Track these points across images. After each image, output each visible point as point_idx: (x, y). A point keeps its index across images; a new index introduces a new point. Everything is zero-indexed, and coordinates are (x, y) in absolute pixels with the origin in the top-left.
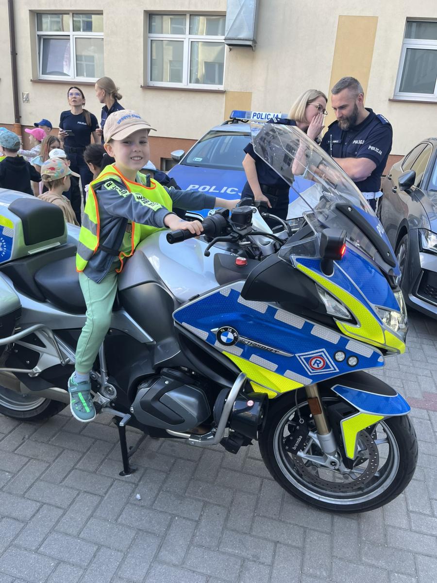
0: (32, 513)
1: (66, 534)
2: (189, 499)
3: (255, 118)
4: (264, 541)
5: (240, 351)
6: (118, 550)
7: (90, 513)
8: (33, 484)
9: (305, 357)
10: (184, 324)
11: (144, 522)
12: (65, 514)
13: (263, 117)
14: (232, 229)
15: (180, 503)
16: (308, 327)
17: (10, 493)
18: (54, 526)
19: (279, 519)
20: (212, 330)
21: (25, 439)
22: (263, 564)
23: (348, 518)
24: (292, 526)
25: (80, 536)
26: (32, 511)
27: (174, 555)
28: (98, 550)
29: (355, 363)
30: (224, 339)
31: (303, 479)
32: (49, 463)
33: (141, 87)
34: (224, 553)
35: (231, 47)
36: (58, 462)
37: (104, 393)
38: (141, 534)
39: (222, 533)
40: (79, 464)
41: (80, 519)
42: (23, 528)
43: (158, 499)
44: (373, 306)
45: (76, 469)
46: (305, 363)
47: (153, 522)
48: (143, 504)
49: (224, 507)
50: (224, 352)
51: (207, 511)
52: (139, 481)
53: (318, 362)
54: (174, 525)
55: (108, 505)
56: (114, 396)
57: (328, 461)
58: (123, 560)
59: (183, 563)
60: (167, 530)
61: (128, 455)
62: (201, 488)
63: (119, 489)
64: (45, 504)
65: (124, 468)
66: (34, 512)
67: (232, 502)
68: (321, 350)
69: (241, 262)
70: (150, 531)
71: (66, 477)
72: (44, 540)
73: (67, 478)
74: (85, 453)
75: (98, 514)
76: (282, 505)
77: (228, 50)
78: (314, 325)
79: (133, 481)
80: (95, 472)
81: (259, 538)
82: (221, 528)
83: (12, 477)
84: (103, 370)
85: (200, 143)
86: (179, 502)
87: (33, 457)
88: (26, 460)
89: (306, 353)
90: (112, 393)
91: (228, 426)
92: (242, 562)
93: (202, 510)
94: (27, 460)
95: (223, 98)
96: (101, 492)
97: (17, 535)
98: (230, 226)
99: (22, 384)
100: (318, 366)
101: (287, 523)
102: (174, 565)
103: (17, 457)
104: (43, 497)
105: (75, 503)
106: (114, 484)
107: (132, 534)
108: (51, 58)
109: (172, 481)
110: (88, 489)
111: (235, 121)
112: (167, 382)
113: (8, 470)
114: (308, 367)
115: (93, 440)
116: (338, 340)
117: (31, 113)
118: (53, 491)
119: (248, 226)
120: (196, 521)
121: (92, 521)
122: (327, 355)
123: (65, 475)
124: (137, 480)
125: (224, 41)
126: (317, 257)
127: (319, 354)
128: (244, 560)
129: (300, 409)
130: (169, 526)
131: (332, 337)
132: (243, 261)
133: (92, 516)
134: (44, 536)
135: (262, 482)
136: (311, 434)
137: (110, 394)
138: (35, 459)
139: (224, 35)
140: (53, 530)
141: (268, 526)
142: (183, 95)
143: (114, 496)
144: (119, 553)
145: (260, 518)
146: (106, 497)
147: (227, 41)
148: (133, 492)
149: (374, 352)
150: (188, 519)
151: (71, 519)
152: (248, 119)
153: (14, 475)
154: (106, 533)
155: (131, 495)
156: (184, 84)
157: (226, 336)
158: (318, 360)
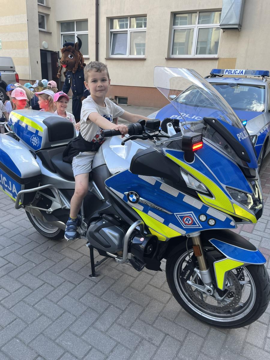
0: (38, 286)
1: (51, 301)
2: (123, 297)
3: (227, 73)
4: (159, 332)
5: (142, 208)
6: (74, 315)
7: (67, 292)
8: (44, 272)
9: (180, 215)
11: (94, 304)
12: (54, 290)
13: (233, 72)
14: (145, 132)
15: (117, 299)
16: (181, 197)
17: (32, 274)
18: (47, 295)
19: (173, 321)
20: (125, 193)
21: (48, 248)
22: (154, 344)
24: (181, 327)
25: (58, 303)
27: (103, 325)
28: (64, 313)
29: (213, 224)
30: (131, 199)
31: (192, 300)
32: (56, 262)
33: (166, 59)
34: (132, 332)
35: (224, 30)
36: (60, 263)
38: (89, 310)
39: (135, 321)
40: (70, 266)
41: (60, 294)
42: (31, 293)
43: (105, 293)
45: (68, 268)
46: (180, 219)
47: (98, 305)
48: (96, 294)
49: (142, 306)
50: (133, 208)
51: (131, 306)
52: (99, 282)
53: (188, 220)
54: (109, 309)
55: (78, 290)
57: (206, 289)
58: (75, 321)
59: (107, 331)
60: (104, 311)
61: (95, 265)
62: (132, 293)
63: (86, 283)
64: (46, 283)
65: (92, 273)
66: (39, 286)
67: (148, 305)
68: (190, 212)
70: (95, 309)
71: (62, 271)
72: (39, 301)
74: (76, 261)
75: (71, 294)
76: (179, 314)
77: (222, 31)
78: (185, 195)
79: (95, 281)
80: (77, 272)
81: (157, 329)
82: (136, 318)
83: (36, 266)
84: (82, 214)
86: (117, 297)
87: (49, 258)
88: (45, 259)
89: (181, 213)
91: (129, 251)
92: (141, 340)
93: (128, 305)
95: (216, 62)
96: (77, 283)
97: (27, 296)
98: (144, 130)
100: (189, 223)
101: (178, 325)
102: (102, 332)
103: (41, 256)
104: (46, 279)
105: (61, 286)
106: (85, 280)
107: (84, 308)
108: (117, 44)
109: (117, 285)
110: (70, 280)
111: (213, 75)
112: (104, 223)
113: (35, 262)
114: (182, 222)
115: (82, 255)
116: (201, 207)
118: (53, 277)
120: (122, 310)
121: (67, 297)
122: (195, 216)
124: (98, 281)
125: (219, 27)
127: (189, 215)
128: (143, 339)
130: (106, 309)
131: (198, 205)
133: (67, 294)
134: (40, 299)
136: (195, 269)
137: (85, 228)
138: (50, 259)
139: (220, 23)
140: (45, 297)
141: (165, 323)
143: (82, 286)
144: (74, 317)
145: (162, 318)
146: (78, 286)
147: (221, 26)
148: (93, 286)
149: (227, 217)
150: (119, 308)
151: (56, 293)
152: (223, 74)
153: (37, 265)
154: (71, 305)
155: (91, 288)
156: (192, 55)
157: (132, 197)
158: (189, 219)
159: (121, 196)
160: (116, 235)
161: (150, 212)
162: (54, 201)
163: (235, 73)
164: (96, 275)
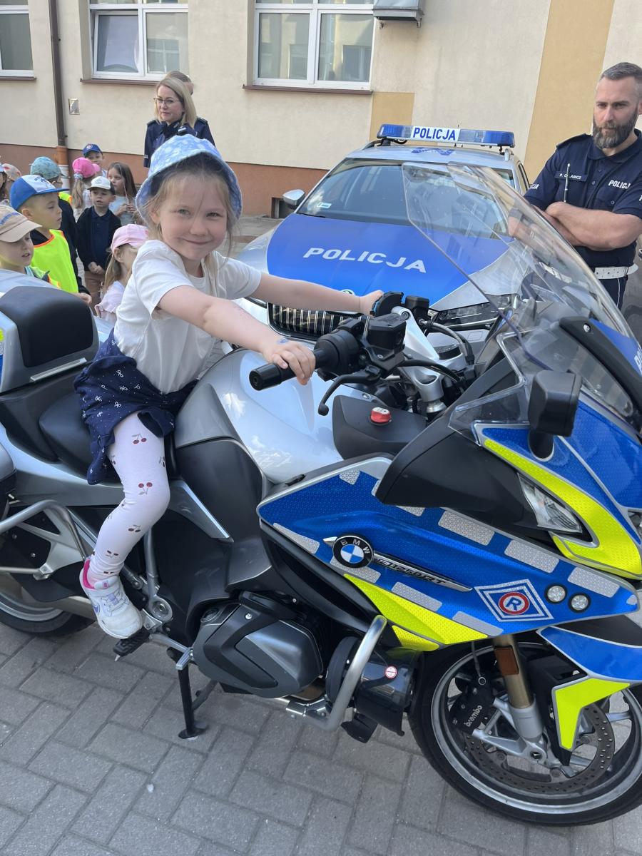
0: (38, 799)
1: (89, 840)
2: (288, 787)
3: (418, 136)
5: (377, 575)
7: (127, 803)
9: (491, 592)
10: (276, 525)
11: (214, 825)
12: (88, 804)
13: (431, 134)
14: (368, 358)
15: (275, 794)
16: (498, 545)
17: (6, 761)
18: (71, 825)
19: (436, 831)
20: (325, 540)
21: (37, 666)
23: (552, 833)
24: (458, 844)
25: (110, 845)
26: (38, 795)
29: (583, 607)
30: (346, 556)
31: (480, 769)
32: (70, 709)
33: (244, 87)
35: (384, 22)
36: (84, 709)
37: (153, 611)
38: (208, 847)
40: (116, 715)
41: (111, 814)
43: (237, 784)
44: (624, 510)
46: (492, 601)
47: (229, 826)
48: (213, 792)
49: (346, 804)
50: (346, 576)
51: (318, 811)
52: (211, 749)
53: (514, 601)
54: (262, 834)
56: (169, 617)
57: (527, 750)
60: (252, 841)
61: (193, 706)
62: (309, 767)
63: (177, 762)
64: (59, 783)
65: (187, 726)
66: (40, 797)
67: (359, 796)
68: (521, 582)
69: (380, 417)
70: (222, 842)
71: (95, 736)
73: (97, 738)
74: (128, 694)
75: (140, 807)
76: (443, 805)
77: (379, 25)
78: (510, 540)
79: (200, 749)
80: (141, 730)
82: (339, 843)
83: (12, 733)
84: (151, 574)
85: (329, 179)
86: (273, 791)
87: (46, 698)
89: (495, 587)
90: (165, 612)
91: (351, 704)
93: (310, 808)
94: (37, 704)
95: (368, 103)
96: (148, 767)
97: (12, 838)
98: (365, 353)
99: (23, 589)
100: (515, 608)
101: (450, 839)
103: (22, 698)
104: (56, 771)
105: (105, 785)
106: (170, 752)
107: (192, 845)
108: (110, 44)
109: (262, 752)
110: (128, 761)
111: (384, 141)
112: (248, 617)
113: (7, 719)
114: (497, 609)
115: (142, 672)
116: (554, 566)
117: (81, 130)
118: (72, 761)
119: (396, 352)
120: (299, 829)
121: (132, 818)
122: (534, 590)
123: (94, 732)
124: (207, 748)
125: (372, 12)
126: (522, 423)
127: (518, 588)
129: (478, 657)
130: (254, 835)
131: (545, 562)
132: (384, 416)
133: (131, 810)
134: (54, 840)
135: (411, 760)
136: (497, 703)
137: (162, 613)
138: (50, 702)
139: (373, 3)
140: (68, 831)
141: (418, 843)
142: (308, 99)
143: (168, 775)
145: (405, 828)
146: (156, 776)
147: (377, 12)
148: (200, 768)
149: (621, 587)
150: (285, 823)
151: (98, 812)
152: (407, 139)
153: (15, 728)
154: (152, 842)
155: (194, 776)
156: (310, 82)
157: (350, 551)
158: (516, 599)
159: (311, 546)
160: (291, 648)
161: (399, 586)
162: (56, 542)
163: (438, 138)
164: (198, 731)
